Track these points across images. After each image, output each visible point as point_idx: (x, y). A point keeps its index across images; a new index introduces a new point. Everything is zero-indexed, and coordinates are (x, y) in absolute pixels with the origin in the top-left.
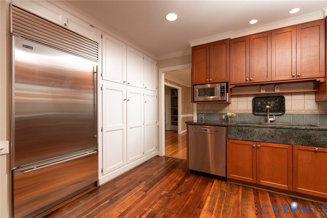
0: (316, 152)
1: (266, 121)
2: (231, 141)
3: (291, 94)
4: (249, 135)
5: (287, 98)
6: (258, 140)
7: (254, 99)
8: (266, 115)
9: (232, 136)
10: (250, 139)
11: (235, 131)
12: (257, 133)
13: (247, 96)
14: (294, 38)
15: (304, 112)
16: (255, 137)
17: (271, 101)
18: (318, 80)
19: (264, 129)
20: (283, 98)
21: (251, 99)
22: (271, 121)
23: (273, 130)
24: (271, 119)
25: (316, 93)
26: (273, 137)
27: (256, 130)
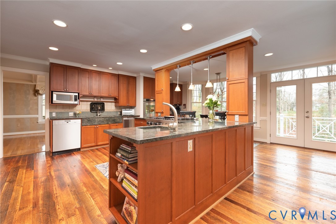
0: (117, 125)
1: (97, 115)
2: (84, 127)
3: (107, 102)
4: (93, 122)
5: (105, 103)
6: (97, 124)
7: (91, 104)
8: (97, 112)
9: (84, 124)
10: (94, 124)
11: (86, 121)
12: (97, 121)
13: (87, 101)
14: (109, 78)
15: (111, 111)
16: (96, 123)
17: (99, 105)
18: (116, 98)
19: (100, 119)
20: (104, 104)
21: (90, 103)
22: (99, 115)
23: (103, 119)
24: (99, 114)
25: (115, 102)
26: (103, 122)
27: (96, 119)
